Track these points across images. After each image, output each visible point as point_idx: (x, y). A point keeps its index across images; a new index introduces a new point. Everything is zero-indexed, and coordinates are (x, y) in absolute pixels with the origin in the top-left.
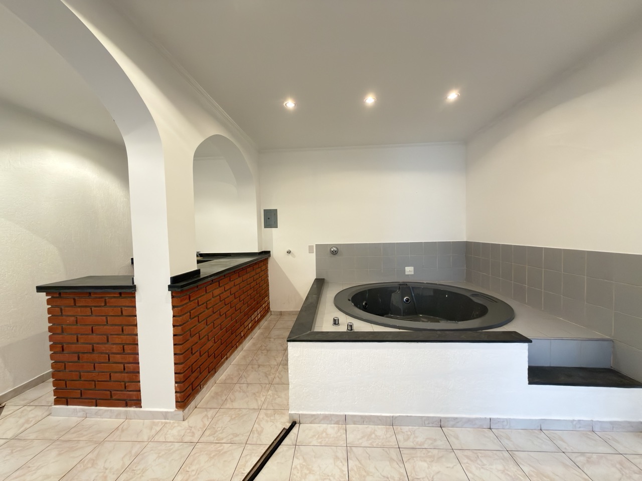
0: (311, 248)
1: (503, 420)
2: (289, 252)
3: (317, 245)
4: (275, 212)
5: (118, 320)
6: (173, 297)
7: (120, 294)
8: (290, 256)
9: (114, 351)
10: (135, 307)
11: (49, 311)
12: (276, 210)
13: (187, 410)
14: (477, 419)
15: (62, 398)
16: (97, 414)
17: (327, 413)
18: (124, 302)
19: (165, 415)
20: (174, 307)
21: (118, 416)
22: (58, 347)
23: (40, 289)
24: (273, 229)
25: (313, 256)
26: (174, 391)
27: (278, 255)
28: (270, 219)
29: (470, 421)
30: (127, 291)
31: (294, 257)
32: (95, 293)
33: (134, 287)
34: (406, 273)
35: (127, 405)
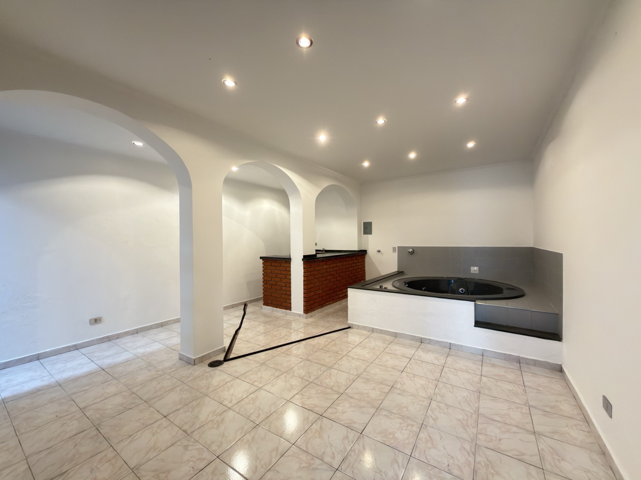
0: (394, 249)
1: (458, 345)
2: (379, 251)
3: (398, 247)
4: (370, 224)
5: (284, 273)
6: (304, 264)
7: (286, 261)
8: (380, 253)
9: (283, 285)
10: (290, 267)
11: (263, 267)
12: (371, 222)
13: (307, 315)
14: (442, 342)
15: (266, 304)
16: (276, 311)
17: (364, 325)
18: (287, 265)
19: (299, 315)
20: (304, 268)
21: (283, 313)
22: (265, 282)
23: (261, 258)
24: (369, 236)
25: (396, 255)
26: (303, 305)
27: (371, 252)
28: (367, 228)
29: (437, 342)
30: (288, 260)
31: (382, 255)
32: (278, 261)
33: (290, 259)
34: (472, 272)
35: (286, 309)
